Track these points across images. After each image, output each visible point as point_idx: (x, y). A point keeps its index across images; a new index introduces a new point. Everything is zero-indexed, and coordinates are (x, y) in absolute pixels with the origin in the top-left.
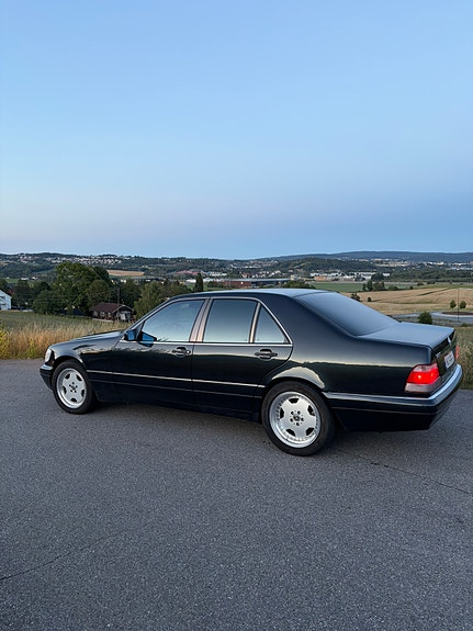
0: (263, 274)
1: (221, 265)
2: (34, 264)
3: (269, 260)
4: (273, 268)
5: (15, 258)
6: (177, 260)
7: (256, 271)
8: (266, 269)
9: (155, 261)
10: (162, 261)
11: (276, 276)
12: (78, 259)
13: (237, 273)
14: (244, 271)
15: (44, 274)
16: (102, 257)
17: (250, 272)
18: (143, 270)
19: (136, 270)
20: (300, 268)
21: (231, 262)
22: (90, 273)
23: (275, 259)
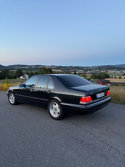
0: (94, 70)
1: (82, 68)
2: (35, 68)
3: (96, 67)
4: (97, 69)
5: (31, 66)
6: (70, 67)
7: (92, 70)
8: (94, 69)
9: (65, 67)
10: (66, 67)
11: (97, 71)
12: (46, 67)
13: (86, 70)
14: (88, 70)
15: (37, 70)
16: (51, 66)
17: (90, 70)
18: (62, 69)
19: (60, 69)
20: (105, 69)
21: (85, 67)
22: (47, 70)
23: (97, 66)
